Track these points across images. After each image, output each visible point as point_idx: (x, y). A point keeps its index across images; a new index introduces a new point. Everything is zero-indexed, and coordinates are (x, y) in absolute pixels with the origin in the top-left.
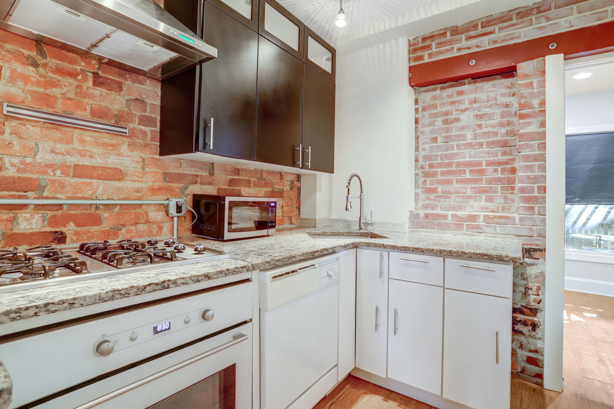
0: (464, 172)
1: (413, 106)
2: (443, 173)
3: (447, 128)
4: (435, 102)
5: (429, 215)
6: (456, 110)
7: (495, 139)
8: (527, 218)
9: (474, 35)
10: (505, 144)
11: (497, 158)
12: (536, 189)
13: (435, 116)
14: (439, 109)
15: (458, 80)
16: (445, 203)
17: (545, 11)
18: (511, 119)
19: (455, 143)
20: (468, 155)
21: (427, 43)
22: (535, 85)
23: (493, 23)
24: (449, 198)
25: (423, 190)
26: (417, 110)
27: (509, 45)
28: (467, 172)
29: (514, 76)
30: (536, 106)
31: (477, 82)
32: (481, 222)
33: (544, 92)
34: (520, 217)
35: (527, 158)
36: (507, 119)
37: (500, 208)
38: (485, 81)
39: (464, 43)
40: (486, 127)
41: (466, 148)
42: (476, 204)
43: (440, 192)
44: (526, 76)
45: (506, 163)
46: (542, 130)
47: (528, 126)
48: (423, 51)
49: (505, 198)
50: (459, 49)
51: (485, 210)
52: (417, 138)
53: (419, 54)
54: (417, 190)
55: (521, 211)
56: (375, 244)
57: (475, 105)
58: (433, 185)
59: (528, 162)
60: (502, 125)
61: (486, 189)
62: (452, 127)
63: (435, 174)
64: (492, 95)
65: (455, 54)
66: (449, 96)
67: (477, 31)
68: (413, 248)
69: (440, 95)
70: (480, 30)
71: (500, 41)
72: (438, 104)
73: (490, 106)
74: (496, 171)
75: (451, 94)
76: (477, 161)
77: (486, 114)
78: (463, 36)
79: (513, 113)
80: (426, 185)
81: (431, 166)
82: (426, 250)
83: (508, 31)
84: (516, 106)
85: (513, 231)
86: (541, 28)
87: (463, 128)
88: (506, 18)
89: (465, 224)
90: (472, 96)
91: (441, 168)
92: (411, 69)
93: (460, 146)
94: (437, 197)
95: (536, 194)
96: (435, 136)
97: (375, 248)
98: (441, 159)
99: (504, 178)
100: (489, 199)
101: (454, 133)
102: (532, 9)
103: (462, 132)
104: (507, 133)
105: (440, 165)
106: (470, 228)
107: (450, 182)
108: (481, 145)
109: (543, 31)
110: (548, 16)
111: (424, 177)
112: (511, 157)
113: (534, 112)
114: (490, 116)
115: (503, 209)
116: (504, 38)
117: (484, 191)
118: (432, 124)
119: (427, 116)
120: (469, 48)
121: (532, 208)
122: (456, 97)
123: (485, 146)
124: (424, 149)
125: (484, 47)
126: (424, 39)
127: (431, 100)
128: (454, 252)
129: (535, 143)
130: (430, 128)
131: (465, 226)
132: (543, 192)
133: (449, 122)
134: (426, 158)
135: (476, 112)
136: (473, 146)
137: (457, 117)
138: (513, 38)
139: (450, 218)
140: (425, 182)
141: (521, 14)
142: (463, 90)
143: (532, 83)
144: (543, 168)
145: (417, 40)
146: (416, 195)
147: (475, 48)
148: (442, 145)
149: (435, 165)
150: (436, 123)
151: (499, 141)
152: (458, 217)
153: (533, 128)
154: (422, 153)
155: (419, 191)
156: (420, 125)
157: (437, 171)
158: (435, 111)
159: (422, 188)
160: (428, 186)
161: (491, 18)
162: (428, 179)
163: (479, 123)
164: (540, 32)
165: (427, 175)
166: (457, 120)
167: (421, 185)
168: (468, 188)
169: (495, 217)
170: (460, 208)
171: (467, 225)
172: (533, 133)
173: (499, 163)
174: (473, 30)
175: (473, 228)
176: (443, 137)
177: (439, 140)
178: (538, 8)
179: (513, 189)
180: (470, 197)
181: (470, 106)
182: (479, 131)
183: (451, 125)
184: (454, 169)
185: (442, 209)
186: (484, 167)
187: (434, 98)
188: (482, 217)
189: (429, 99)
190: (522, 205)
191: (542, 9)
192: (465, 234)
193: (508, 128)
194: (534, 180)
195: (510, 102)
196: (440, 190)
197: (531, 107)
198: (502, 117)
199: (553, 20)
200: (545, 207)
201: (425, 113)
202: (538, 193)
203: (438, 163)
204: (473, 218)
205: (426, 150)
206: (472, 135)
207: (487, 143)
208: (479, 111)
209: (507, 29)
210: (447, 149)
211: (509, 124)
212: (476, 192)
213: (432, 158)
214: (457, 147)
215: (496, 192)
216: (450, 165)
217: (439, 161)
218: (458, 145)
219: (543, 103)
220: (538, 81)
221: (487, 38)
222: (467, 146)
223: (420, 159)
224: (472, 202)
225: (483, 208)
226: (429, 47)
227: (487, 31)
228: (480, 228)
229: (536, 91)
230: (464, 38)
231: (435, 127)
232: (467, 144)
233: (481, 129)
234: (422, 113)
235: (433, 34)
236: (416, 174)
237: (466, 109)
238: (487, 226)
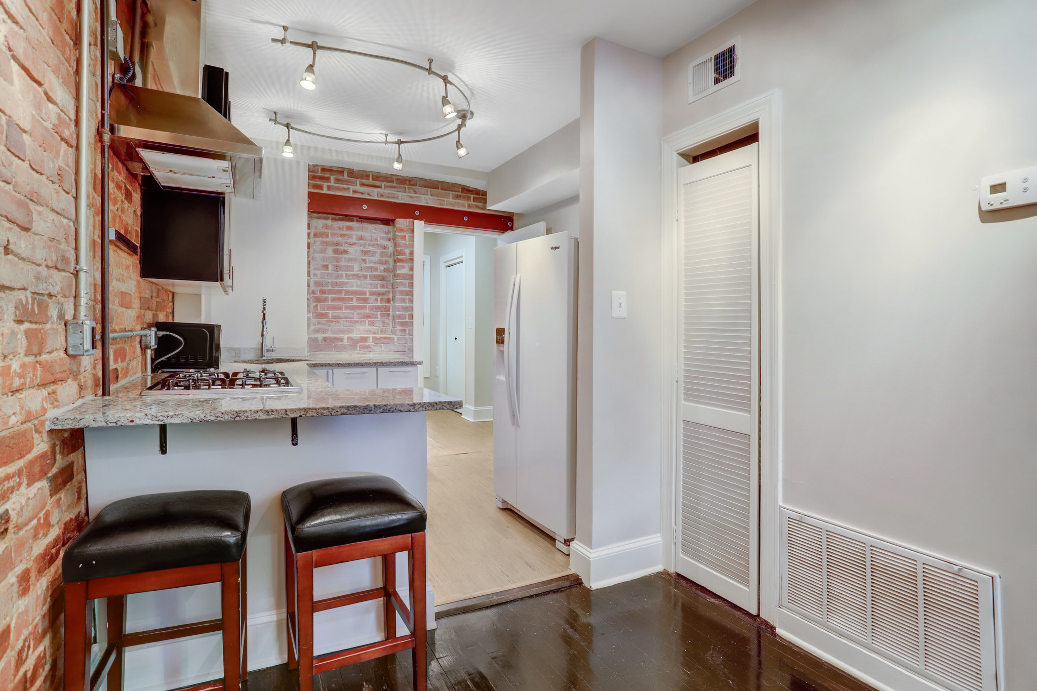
0: (352, 299)
1: (306, 231)
2: (333, 300)
3: (337, 258)
4: (326, 231)
5: (327, 339)
6: (346, 243)
7: (376, 273)
8: (402, 337)
9: (366, 183)
10: (383, 279)
11: (377, 290)
12: (407, 316)
13: (327, 244)
14: (330, 239)
15: (348, 217)
16: (335, 327)
17: (413, 185)
18: (388, 259)
19: (344, 273)
20: (354, 285)
21: (327, 175)
22: (407, 238)
23: (380, 179)
24: (338, 322)
25: (314, 314)
26: (309, 234)
27: (391, 202)
28: (354, 299)
29: (390, 225)
30: (408, 254)
31: (363, 222)
32: (370, 342)
33: (413, 245)
34: (398, 338)
35: (402, 292)
36: (385, 259)
37: (379, 331)
38: (369, 223)
39: (358, 188)
40: (369, 263)
41: (353, 279)
42: (362, 328)
43: (331, 317)
44: (401, 230)
45: (383, 294)
46: (411, 273)
47: (403, 269)
48: (323, 182)
49: (383, 322)
50: (355, 192)
51: (368, 333)
52: (309, 263)
53: (318, 182)
54: (309, 315)
55: (398, 333)
56: (322, 364)
57: (362, 242)
58: (324, 310)
59: (402, 295)
60: (381, 263)
61: (369, 315)
62: (342, 258)
63: (326, 300)
64: (374, 236)
65: (351, 194)
66: (340, 229)
67: (369, 181)
68: (355, 363)
69: (332, 225)
70: (370, 181)
71: (385, 197)
72: (329, 233)
73: (373, 245)
74: (376, 300)
75: (341, 226)
76: (362, 291)
77: (370, 251)
78: (358, 181)
79: (389, 255)
80: (317, 310)
81: (323, 292)
82: (364, 363)
83: (391, 190)
84: (391, 250)
85: (393, 348)
86: (411, 197)
87: (351, 260)
88: (389, 179)
89: (359, 344)
90: (360, 233)
91: (331, 294)
92: (310, 195)
93: (349, 276)
94: (327, 321)
95: (407, 320)
96: (326, 263)
97: (321, 368)
98: (332, 286)
99: (383, 306)
100: (371, 323)
101: (343, 263)
102: (406, 180)
103: (350, 264)
104: (385, 270)
105: (330, 292)
106: (362, 348)
107: (340, 308)
108: (365, 277)
109: (412, 200)
110: (416, 190)
111: (315, 302)
112: (387, 290)
113: (406, 259)
114: (373, 254)
115: (382, 331)
116: (388, 195)
117: (368, 317)
118: (323, 251)
119: (318, 243)
120: (362, 193)
121: (405, 330)
122: (346, 231)
123: (368, 279)
124: (315, 275)
125: (374, 197)
126: (324, 170)
127: (322, 227)
128: (385, 363)
129: (407, 282)
130: (322, 255)
131: (358, 347)
132: (411, 318)
133: (339, 252)
134: (318, 284)
135: (362, 248)
136: (359, 277)
137: (346, 249)
138: (394, 198)
139: (345, 340)
140: (316, 307)
141: (399, 181)
142: (352, 225)
143: (405, 236)
144: (412, 301)
145: (316, 168)
146: (309, 319)
147: (367, 195)
148: (332, 273)
149: (327, 291)
150: (327, 252)
151: (379, 276)
152: (353, 339)
153: (405, 271)
154: (313, 279)
155: (310, 315)
156: (311, 250)
157: (328, 297)
158: (326, 240)
159: (313, 313)
160: (319, 311)
161: (379, 175)
162: (319, 304)
163: (364, 258)
164: (410, 200)
165: (318, 300)
166: (346, 252)
167: (312, 310)
168: (355, 314)
169: (381, 338)
170: (350, 331)
171: (360, 345)
172: (405, 274)
173: (379, 294)
174: (366, 179)
175: (365, 348)
176: (334, 266)
177: (330, 267)
178: (409, 181)
179: (388, 315)
180: (357, 322)
181: (357, 241)
182: (364, 265)
183: (341, 256)
184: (343, 296)
185: (332, 333)
186: (368, 296)
187: (326, 227)
188: (371, 338)
189: (321, 226)
190: (399, 328)
191: (412, 183)
192: (359, 353)
193: (385, 266)
194: (406, 309)
195: (387, 245)
196: (330, 315)
197: (404, 254)
198: (381, 256)
199: (418, 194)
200: (413, 329)
201: (316, 239)
202: (409, 319)
203: (329, 289)
204: (364, 339)
205: (317, 276)
206: (358, 268)
207: (371, 276)
208: (364, 247)
209: (390, 189)
210: (337, 278)
211: (386, 262)
212: (361, 318)
213: (323, 284)
214: (346, 277)
215: (376, 317)
216: (340, 292)
217: (330, 288)
218: (347, 275)
219: (412, 253)
220: (409, 236)
221: (376, 190)
222: (354, 277)
223: (312, 284)
224: (358, 326)
225: (367, 331)
226: (327, 179)
227: (376, 184)
228: (370, 347)
229: (407, 243)
230: (358, 183)
231: (327, 255)
232: (354, 275)
233: (366, 263)
234: (314, 239)
235: (332, 169)
236: (308, 299)
237: (354, 244)
238: (375, 346)
